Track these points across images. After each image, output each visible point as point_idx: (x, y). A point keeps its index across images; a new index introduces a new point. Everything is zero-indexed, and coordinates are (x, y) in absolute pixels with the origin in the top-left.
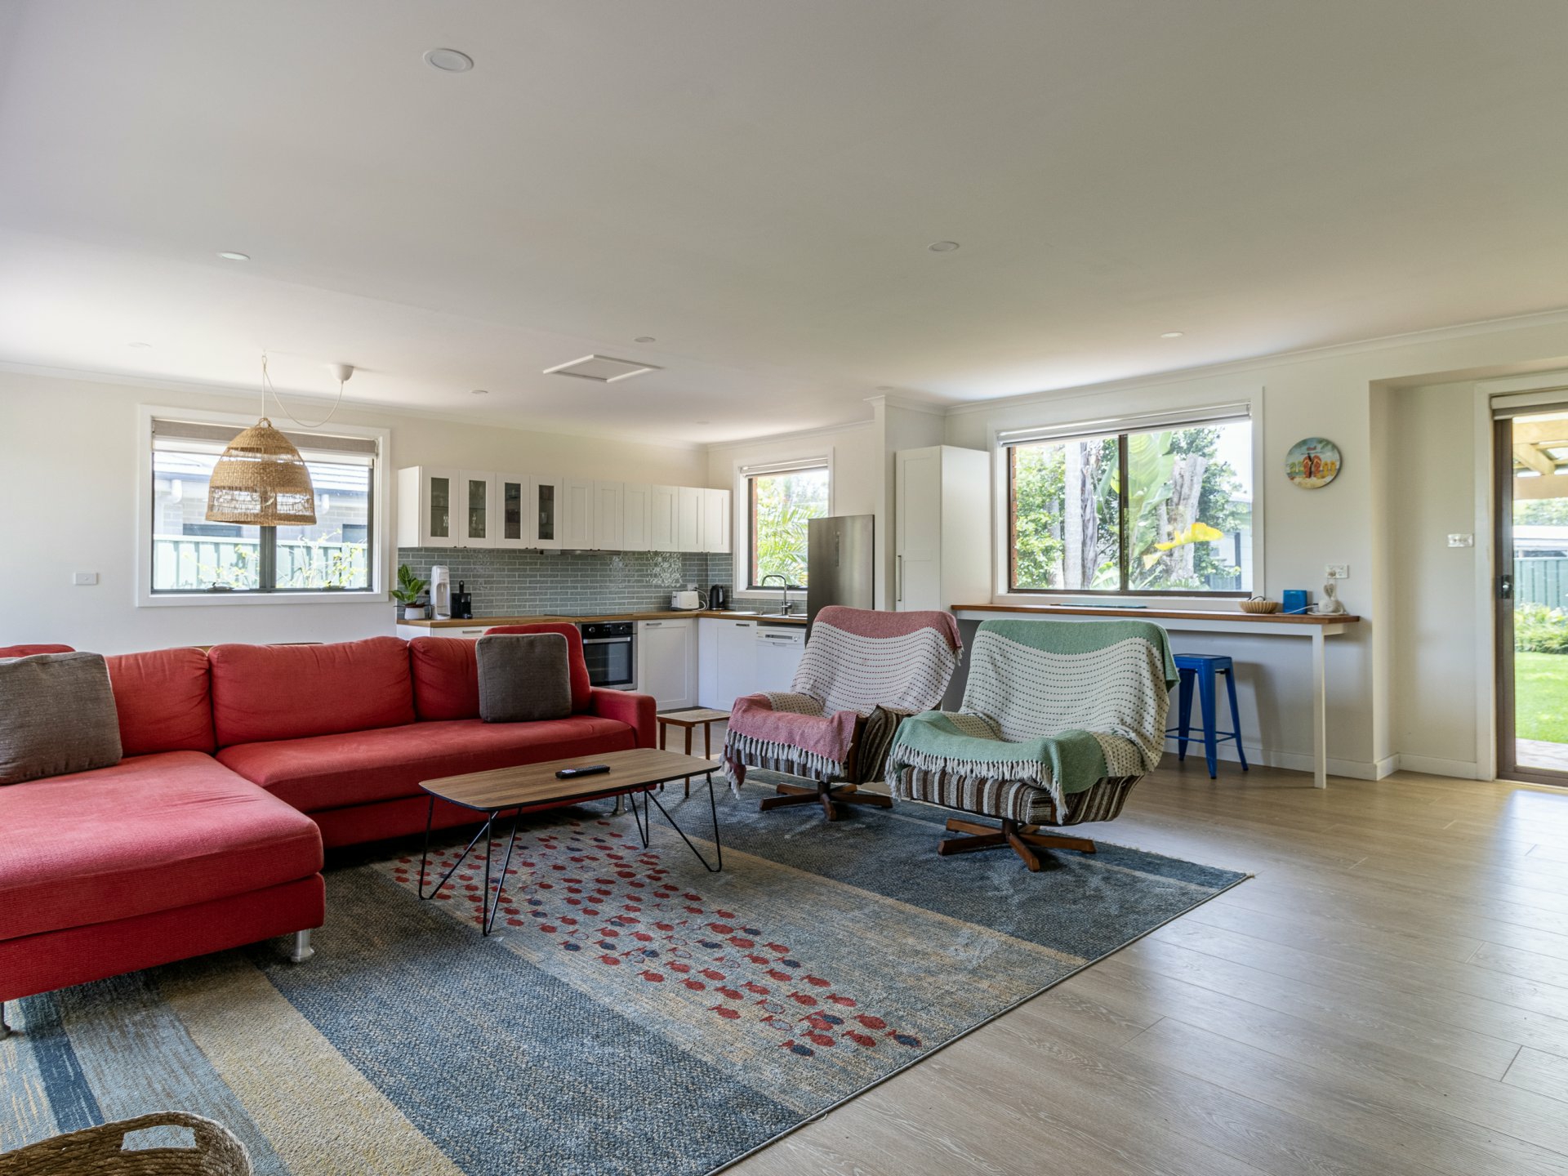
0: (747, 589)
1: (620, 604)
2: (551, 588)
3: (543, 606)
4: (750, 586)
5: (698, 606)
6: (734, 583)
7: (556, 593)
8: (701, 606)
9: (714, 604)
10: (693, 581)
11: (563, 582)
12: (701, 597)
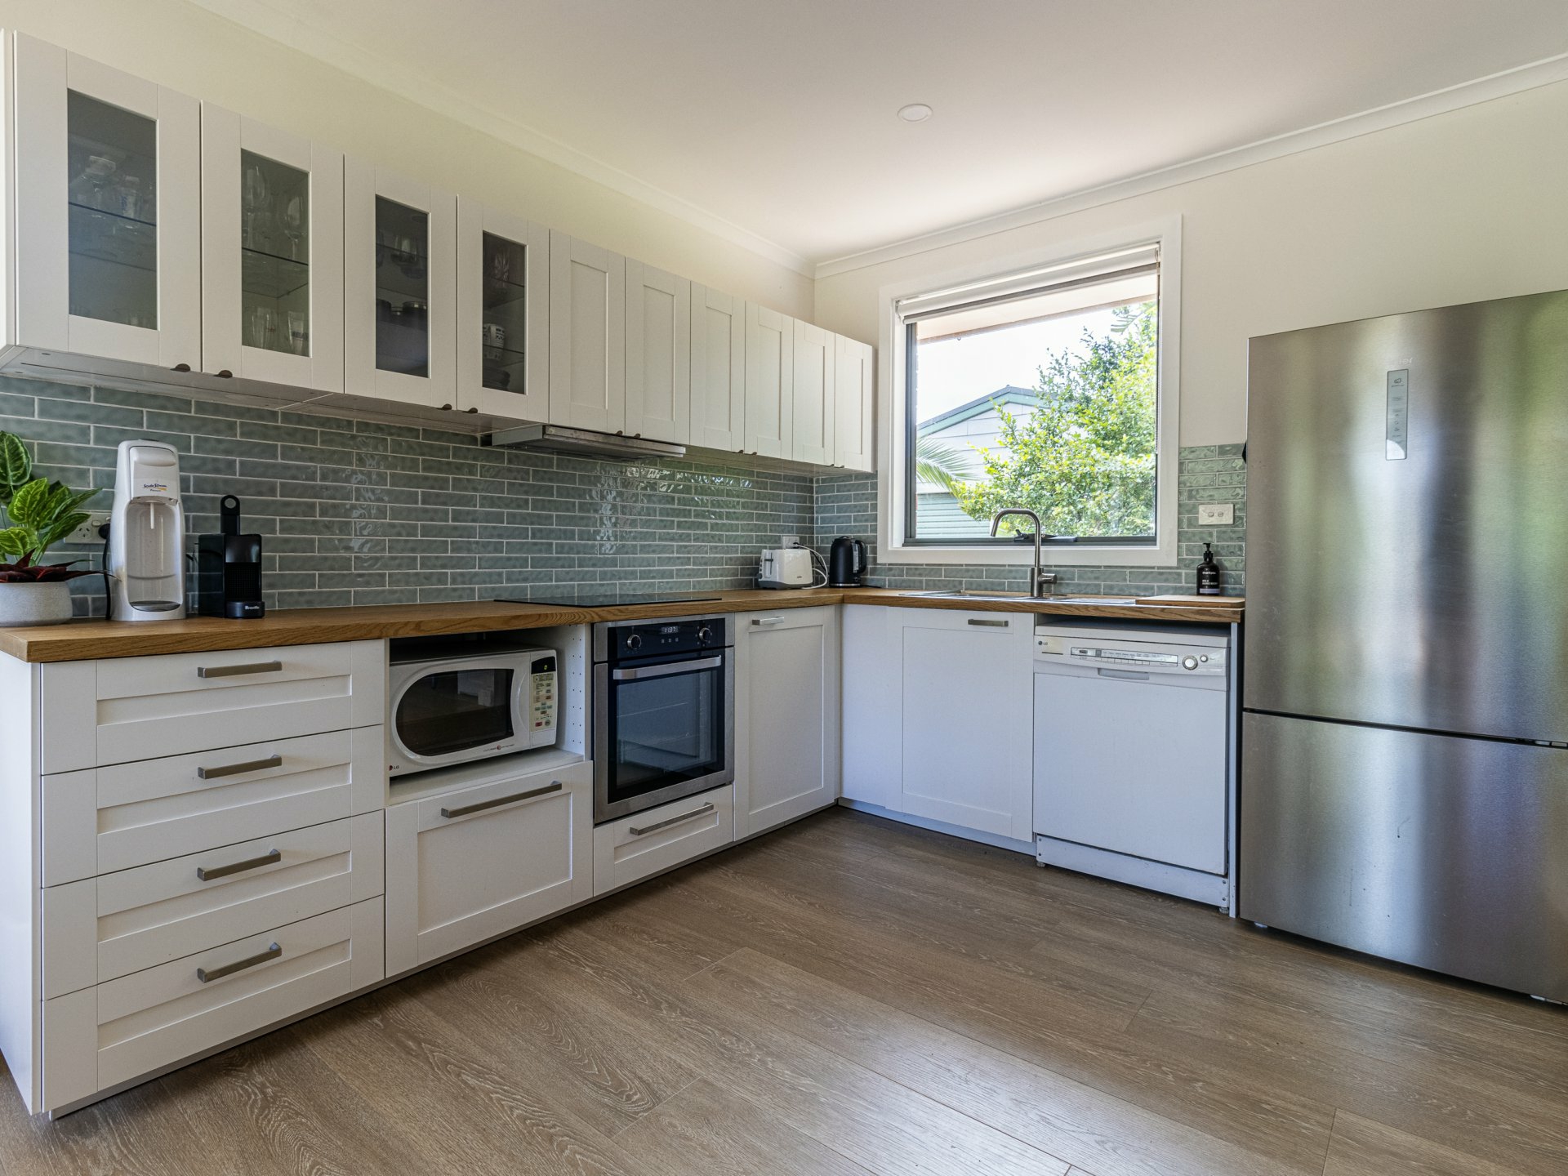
0: (903, 545)
1: (663, 574)
2: (511, 534)
3: (489, 578)
4: (910, 539)
5: (810, 580)
6: (879, 534)
7: (521, 547)
8: (817, 580)
9: (841, 576)
10: (790, 530)
11: (540, 519)
12: (816, 561)
